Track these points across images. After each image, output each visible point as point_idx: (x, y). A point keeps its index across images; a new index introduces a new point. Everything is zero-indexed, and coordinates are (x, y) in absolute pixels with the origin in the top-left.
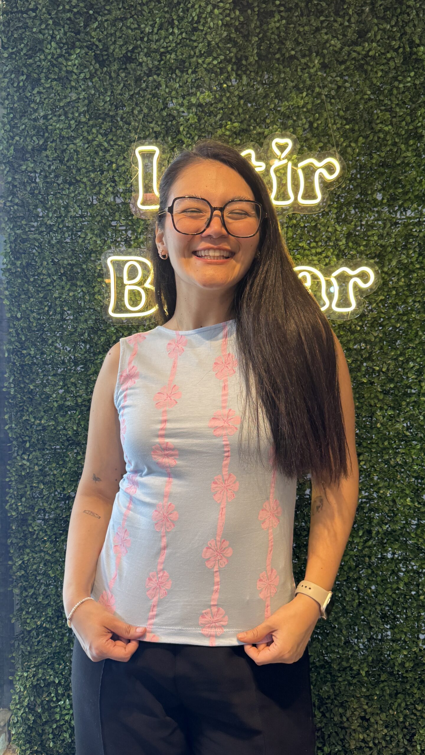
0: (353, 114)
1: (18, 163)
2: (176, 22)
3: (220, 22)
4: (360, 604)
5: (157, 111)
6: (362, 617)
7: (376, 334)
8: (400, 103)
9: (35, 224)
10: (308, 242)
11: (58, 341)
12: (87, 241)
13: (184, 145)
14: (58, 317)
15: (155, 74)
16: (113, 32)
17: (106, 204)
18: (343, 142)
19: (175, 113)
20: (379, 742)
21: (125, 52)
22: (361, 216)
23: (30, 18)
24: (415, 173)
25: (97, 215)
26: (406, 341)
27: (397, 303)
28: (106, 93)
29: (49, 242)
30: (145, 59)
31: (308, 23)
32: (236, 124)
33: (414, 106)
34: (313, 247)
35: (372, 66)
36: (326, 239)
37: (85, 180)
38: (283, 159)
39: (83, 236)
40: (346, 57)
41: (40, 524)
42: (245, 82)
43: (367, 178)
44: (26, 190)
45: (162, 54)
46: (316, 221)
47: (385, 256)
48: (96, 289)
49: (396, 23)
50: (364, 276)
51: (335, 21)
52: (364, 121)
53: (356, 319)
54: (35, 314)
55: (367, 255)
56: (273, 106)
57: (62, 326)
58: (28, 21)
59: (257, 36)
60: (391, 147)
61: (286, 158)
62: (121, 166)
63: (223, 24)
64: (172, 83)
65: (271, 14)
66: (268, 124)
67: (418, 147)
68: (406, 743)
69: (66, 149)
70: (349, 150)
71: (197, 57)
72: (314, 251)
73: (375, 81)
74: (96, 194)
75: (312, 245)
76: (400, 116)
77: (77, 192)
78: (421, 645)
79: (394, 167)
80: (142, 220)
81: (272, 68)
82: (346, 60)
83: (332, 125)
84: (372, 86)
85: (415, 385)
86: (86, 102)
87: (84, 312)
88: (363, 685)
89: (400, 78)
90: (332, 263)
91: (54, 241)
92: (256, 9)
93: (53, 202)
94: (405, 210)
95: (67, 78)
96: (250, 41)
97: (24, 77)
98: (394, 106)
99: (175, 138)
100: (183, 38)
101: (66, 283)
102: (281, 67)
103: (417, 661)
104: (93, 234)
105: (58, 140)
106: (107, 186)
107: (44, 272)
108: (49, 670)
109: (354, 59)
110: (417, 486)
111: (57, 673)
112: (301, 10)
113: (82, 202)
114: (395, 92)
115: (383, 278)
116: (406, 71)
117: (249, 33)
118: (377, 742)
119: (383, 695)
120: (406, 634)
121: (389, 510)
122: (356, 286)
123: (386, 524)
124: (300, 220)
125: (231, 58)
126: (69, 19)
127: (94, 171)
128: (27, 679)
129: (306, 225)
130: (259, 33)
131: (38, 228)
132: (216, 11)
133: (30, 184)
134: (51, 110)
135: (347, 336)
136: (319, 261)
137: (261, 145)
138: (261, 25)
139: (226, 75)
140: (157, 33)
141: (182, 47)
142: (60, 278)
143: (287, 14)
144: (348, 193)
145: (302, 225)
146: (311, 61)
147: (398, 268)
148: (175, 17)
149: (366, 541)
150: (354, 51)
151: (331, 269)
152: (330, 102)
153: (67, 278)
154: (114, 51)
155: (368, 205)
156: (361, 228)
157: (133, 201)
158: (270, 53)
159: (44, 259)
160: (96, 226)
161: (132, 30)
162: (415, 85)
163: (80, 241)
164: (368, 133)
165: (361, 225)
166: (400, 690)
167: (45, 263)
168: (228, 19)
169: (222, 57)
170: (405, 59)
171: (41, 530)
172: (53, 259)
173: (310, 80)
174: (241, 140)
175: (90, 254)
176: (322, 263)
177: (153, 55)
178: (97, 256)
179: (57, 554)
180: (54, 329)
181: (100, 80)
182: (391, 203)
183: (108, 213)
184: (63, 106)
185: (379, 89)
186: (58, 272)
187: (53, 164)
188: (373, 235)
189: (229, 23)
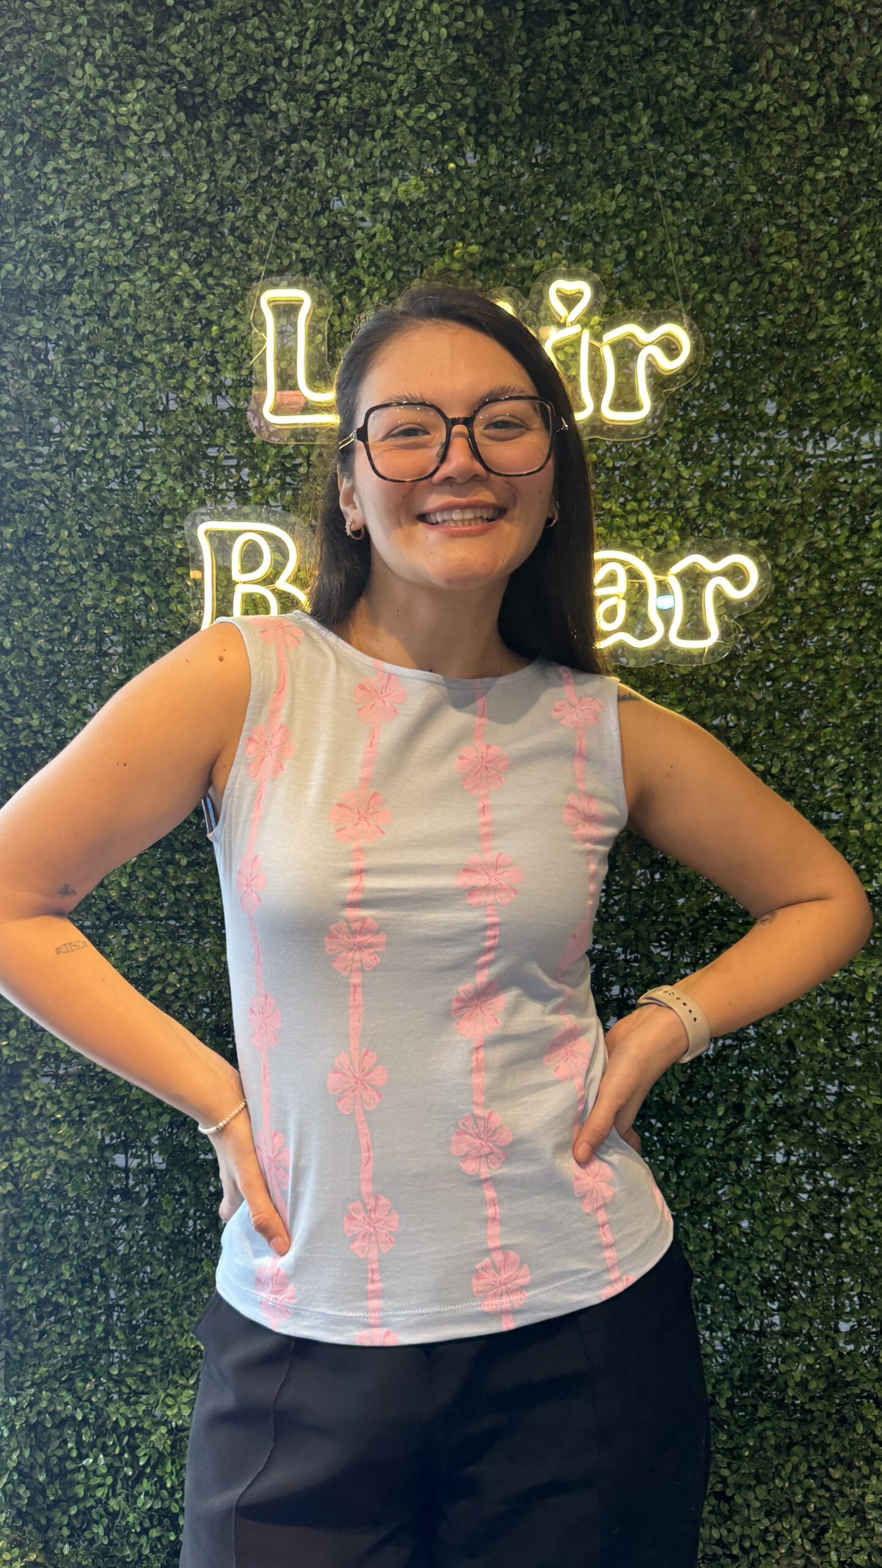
0: (719, 233)
1: (9, 320)
2: (350, 29)
3: (444, 31)
4: (717, 1257)
5: (308, 215)
6: (722, 1286)
7: (758, 696)
8: (818, 212)
9: (45, 450)
10: (622, 500)
11: (91, 700)
12: (154, 489)
13: (364, 290)
14: (91, 648)
15: (305, 138)
16: (215, 45)
17: (197, 411)
18: (697, 293)
19: (345, 221)
20: (752, 1546)
21: (240, 89)
22: (732, 449)
23: (39, 10)
24: (845, 359)
25: (177, 434)
26: (821, 711)
27: (804, 632)
28: (201, 174)
29: (74, 489)
30: (283, 105)
31: (629, 40)
32: (474, 248)
33: (846, 219)
34: (633, 512)
35: (761, 132)
36: (659, 496)
37: (152, 358)
38: (572, 324)
39: (146, 477)
40: (706, 113)
41: (48, 1085)
42: (493, 161)
43: (745, 368)
44: (25, 376)
45: (319, 96)
46: (637, 456)
47: (780, 533)
48: (174, 591)
49: (811, 44)
50: (737, 575)
51: (685, 36)
52: (742, 249)
53: (719, 663)
54: (41, 641)
55: (743, 531)
56: (552, 211)
57: (98, 667)
58: (34, 16)
59: (521, 64)
60: (798, 305)
61: (578, 321)
62: (229, 331)
63: (449, 35)
64: (338, 158)
65: (551, 18)
66: (540, 249)
67: (852, 307)
68: (808, 1547)
69: (113, 292)
70: (710, 308)
72: (632, 520)
73: (765, 165)
74: (175, 388)
75: (629, 507)
76: (817, 240)
77: (134, 384)
78: (841, 1344)
79: (801, 347)
80: (273, 446)
81: (551, 132)
82: (707, 120)
83: (676, 254)
84: (759, 176)
85: (838, 804)
86: (157, 192)
87: (147, 639)
88: (722, 1428)
89: (818, 160)
90: (671, 546)
91: (84, 488)
93: (84, 404)
94: (824, 438)
95: (118, 142)
96: (507, 73)
97: (25, 137)
98: (805, 218)
99: (346, 273)
100: (364, 63)
101: (109, 577)
102: (571, 130)
103: (833, 1378)
104: (168, 473)
105: (96, 273)
106: (199, 373)
107: (63, 552)
108: (64, 1393)
109: (723, 117)
110: (839, 1013)
111: (79, 1399)
112: (614, 12)
113: (145, 404)
114: (807, 188)
115: (775, 580)
116: (830, 145)
117: (503, 58)
118: (747, 1544)
119: (762, 1448)
120: (811, 1321)
121: (781, 1063)
122: (719, 594)
123: (774, 1092)
124: (604, 454)
125: (466, 108)
126: (124, 15)
127: (172, 339)
128: (16, 1412)
129: (618, 464)
130: (525, 58)
131: (50, 458)
132: (436, 8)
133: (35, 364)
134: (82, 208)
135: (698, 699)
136: (643, 541)
137: (526, 293)
138: (530, 40)
139: (453, 143)
140: (309, 52)
141: (362, 81)
142: (97, 565)
143: (584, 18)
144: (706, 398)
145: (610, 465)
146: (634, 118)
147: (808, 559)
148: (347, 18)
149: (733, 1127)
151: (669, 559)
152: (672, 207)
153: (111, 565)
154: (217, 85)
155: (747, 425)
156: (732, 473)
157: (253, 405)
158: (547, 99)
159: (62, 524)
160: (174, 458)
161: (256, 42)
162: (849, 174)
163: (140, 487)
164: (751, 273)
165: (733, 468)
166: (797, 1438)
167: (64, 533)
168: (460, 24)
169: (447, 106)
170: (829, 120)
171: (50, 1098)
172: (81, 525)
173: (631, 159)
174: (484, 282)
175: (162, 515)
176: (650, 545)
177: (300, 96)
178: (175, 521)
179: (84, 1149)
180: (82, 674)
181: (187, 148)
182: (796, 421)
183: (200, 430)
184: (108, 201)
185: (774, 183)
186: (91, 554)
187: (84, 323)
188: (756, 489)
189: (462, 34)
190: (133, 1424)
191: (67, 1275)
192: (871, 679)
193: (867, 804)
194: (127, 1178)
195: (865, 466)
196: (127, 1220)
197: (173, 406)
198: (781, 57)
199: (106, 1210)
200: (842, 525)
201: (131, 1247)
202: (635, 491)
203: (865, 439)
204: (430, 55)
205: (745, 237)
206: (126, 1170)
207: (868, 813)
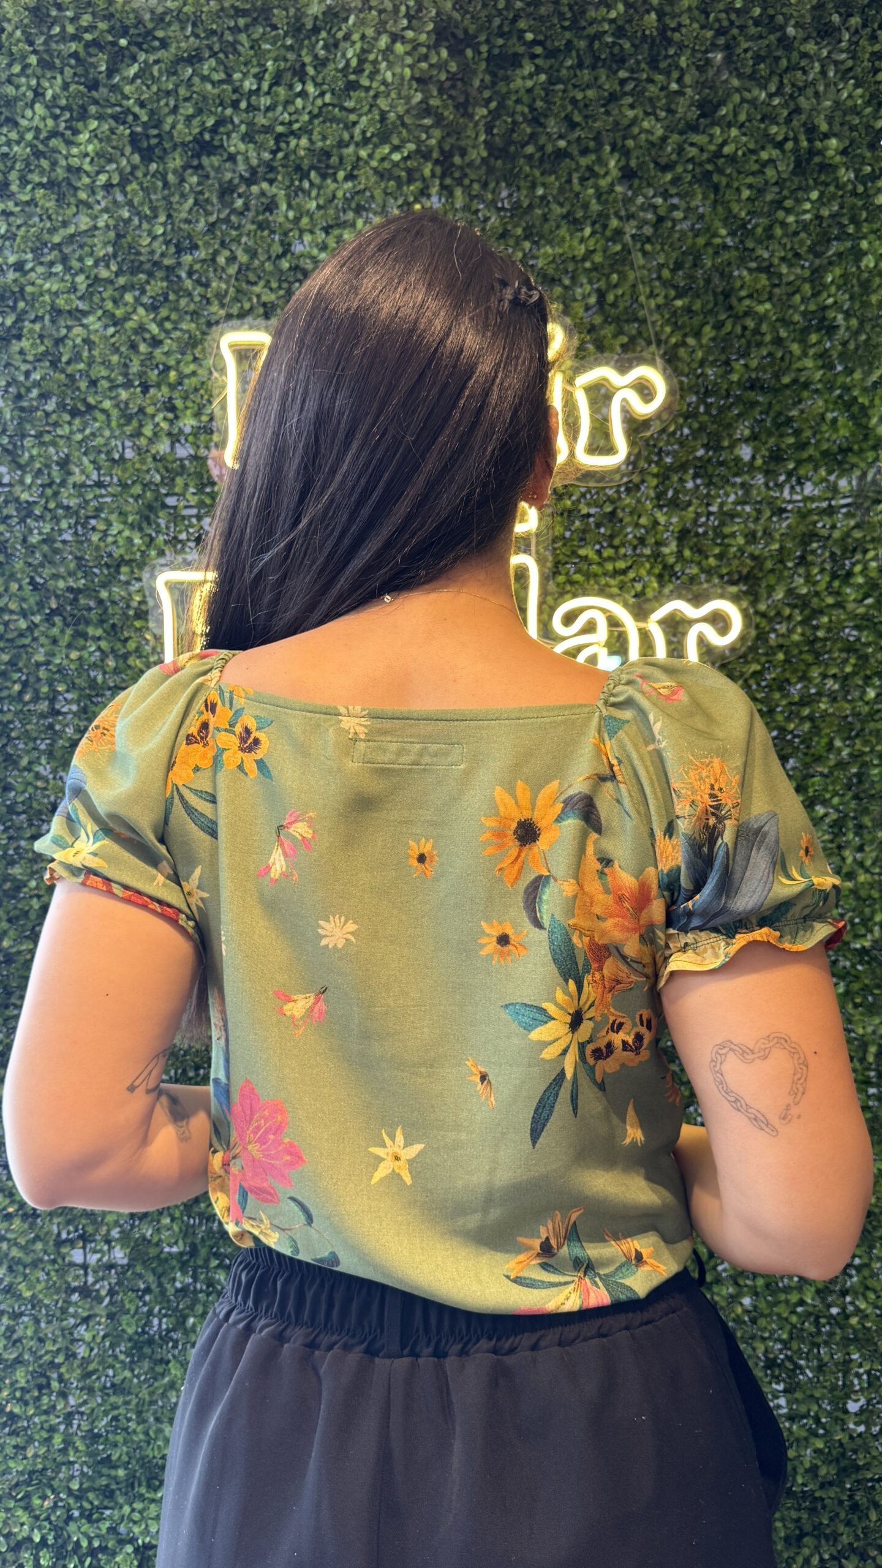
0: (692, 278)
3: (408, 72)
5: (269, 258)
8: (790, 255)
10: (597, 547)
11: (43, 761)
12: (110, 539)
14: (44, 706)
15: (265, 180)
16: (171, 86)
17: (154, 458)
18: (670, 336)
19: (307, 264)
21: (196, 131)
22: (708, 495)
24: (821, 403)
25: (134, 482)
26: (808, 759)
27: (788, 681)
28: (156, 217)
29: (25, 540)
30: (242, 147)
31: (594, 83)
33: (817, 262)
34: (610, 559)
35: (729, 175)
36: (635, 542)
37: (107, 404)
39: (102, 527)
40: (674, 157)
42: (458, 205)
43: (721, 410)
45: (279, 137)
46: (613, 502)
47: (759, 579)
48: (131, 645)
49: (778, 89)
50: (719, 621)
52: (714, 292)
55: (722, 577)
56: (520, 255)
57: (51, 727)
59: (486, 106)
60: (770, 348)
62: (188, 376)
63: (413, 78)
64: (300, 200)
65: (515, 61)
67: (826, 351)
69: (66, 336)
70: (682, 352)
71: (357, 145)
72: (609, 567)
73: (735, 208)
74: (131, 436)
75: (605, 554)
76: (789, 284)
77: (88, 432)
78: (851, 1426)
79: (776, 391)
81: (517, 176)
82: (675, 163)
83: (647, 298)
84: (729, 218)
86: (112, 234)
87: (102, 695)
89: (788, 203)
90: (650, 594)
91: (34, 539)
92: (484, 48)
93: (35, 452)
94: (800, 483)
95: (70, 184)
96: (471, 116)
98: (776, 261)
100: (325, 105)
101: (62, 631)
102: (537, 173)
103: (844, 1463)
104: (125, 523)
105: (47, 317)
106: (157, 419)
107: (13, 606)
108: (20, 1512)
109: (691, 160)
111: (37, 1518)
112: (578, 56)
113: (100, 452)
114: (778, 231)
115: (757, 627)
116: (799, 188)
117: (467, 101)
120: (817, 1400)
122: (702, 641)
124: (579, 501)
125: (430, 150)
126: (75, 55)
127: (128, 385)
129: (593, 511)
132: (399, 48)
134: (32, 251)
136: (621, 588)
138: (494, 84)
139: (419, 184)
140: (268, 93)
141: (324, 122)
142: (48, 619)
143: (549, 62)
144: (681, 444)
145: (585, 511)
146: (600, 161)
147: (788, 605)
148: (307, 59)
150: (692, 144)
151: (647, 606)
152: (642, 250)
153: (64, 619)
154: (173, 127)
155: (722, 470)
156: (709, 520)
157: (214, 452)
158: (510, 142)
159: (12, 576)
160: (131, 506)
161: (213, 83)
162: (818, 217)
163: (95, 538)
164: (723, 317)
165: (710, 514)
166: (808, 1528)
167: (14, 586)
168: (424, 65)
169: (411, 146)
170: (798, 164)
172: (32, 578)
173: (599, 201)
175: (118, 566)
176: (628, 592)
177: (260, 138)
178: (132, 572)
179: (39, 1246)
180: (34, 734)
181: (142, 189)
182: (772, 466)
183: (158, 478)
184: (59, 244)
185: (744, 226)
186: (43, 607)
187: (35, 368)
188: (733, 535)
189: (427, 76)
190: (96, 1544)
191: (22, 1383)
192: (858, 726)
193: (859, 856)
194: (86, 1274)
195: (844, 510)
196: (86, 1320)
197: (129, 454)
198: (748, 102)
199: (64, 1311)
200: (822, 571)
201: (92, 1350)
202: (612, 537)
203: (843, 483)
204: (393, 95)
205: (716, 280)
206: (85, 1267)
207: (861, 864)
